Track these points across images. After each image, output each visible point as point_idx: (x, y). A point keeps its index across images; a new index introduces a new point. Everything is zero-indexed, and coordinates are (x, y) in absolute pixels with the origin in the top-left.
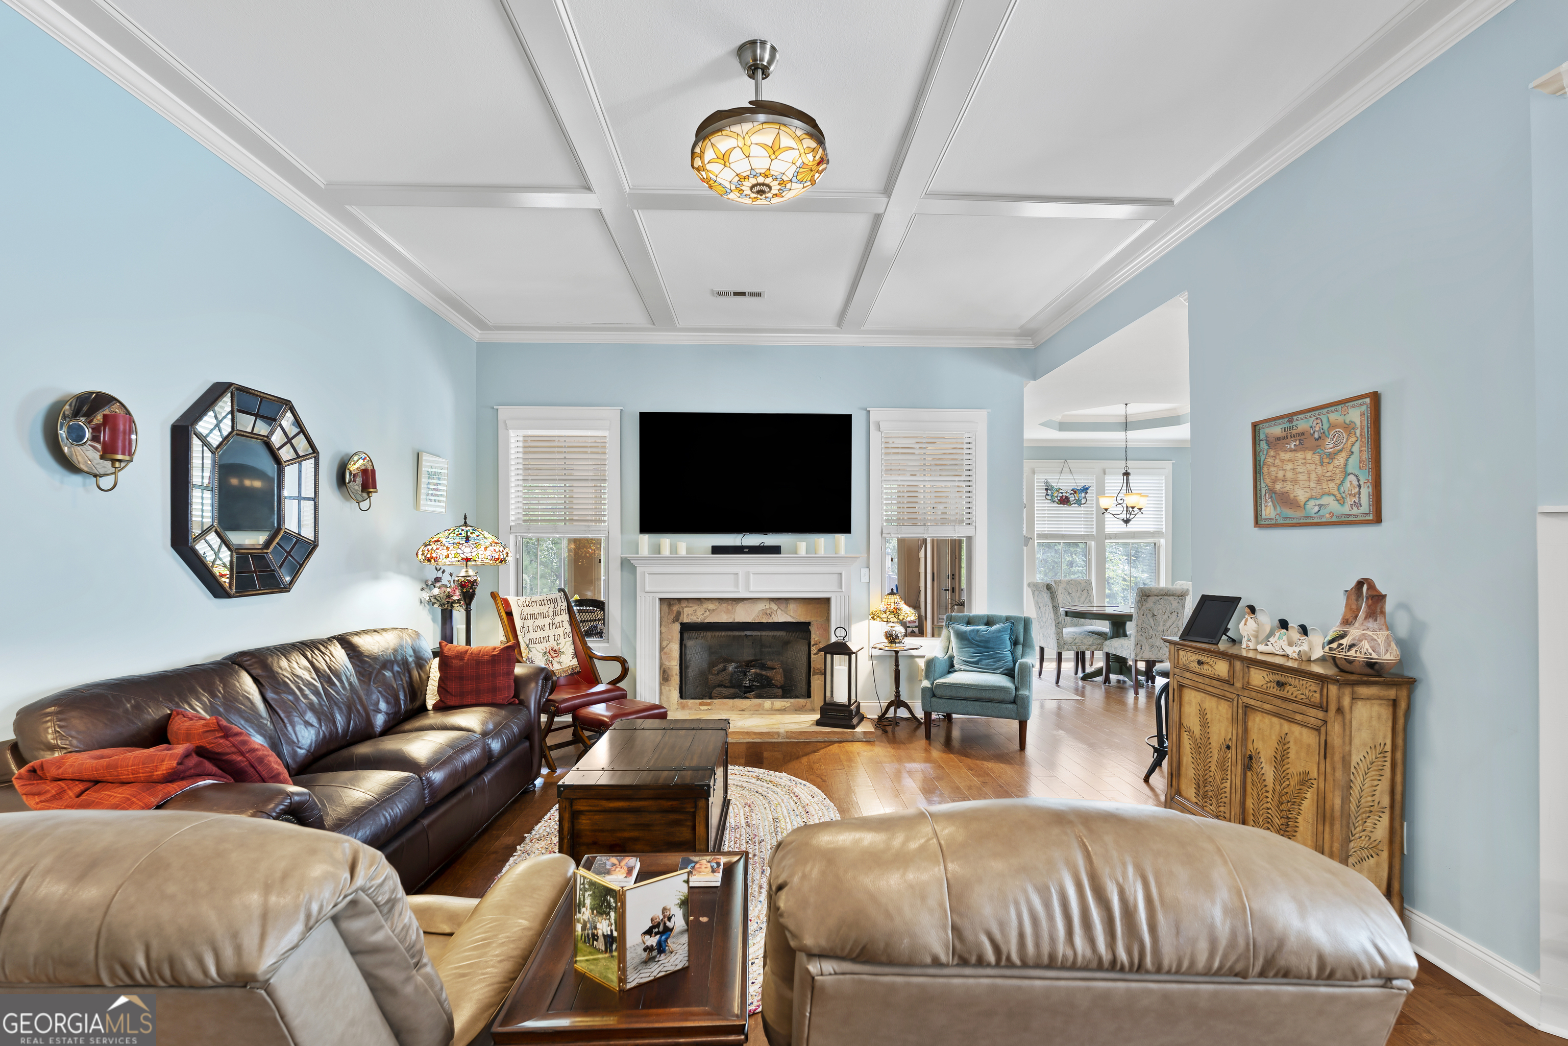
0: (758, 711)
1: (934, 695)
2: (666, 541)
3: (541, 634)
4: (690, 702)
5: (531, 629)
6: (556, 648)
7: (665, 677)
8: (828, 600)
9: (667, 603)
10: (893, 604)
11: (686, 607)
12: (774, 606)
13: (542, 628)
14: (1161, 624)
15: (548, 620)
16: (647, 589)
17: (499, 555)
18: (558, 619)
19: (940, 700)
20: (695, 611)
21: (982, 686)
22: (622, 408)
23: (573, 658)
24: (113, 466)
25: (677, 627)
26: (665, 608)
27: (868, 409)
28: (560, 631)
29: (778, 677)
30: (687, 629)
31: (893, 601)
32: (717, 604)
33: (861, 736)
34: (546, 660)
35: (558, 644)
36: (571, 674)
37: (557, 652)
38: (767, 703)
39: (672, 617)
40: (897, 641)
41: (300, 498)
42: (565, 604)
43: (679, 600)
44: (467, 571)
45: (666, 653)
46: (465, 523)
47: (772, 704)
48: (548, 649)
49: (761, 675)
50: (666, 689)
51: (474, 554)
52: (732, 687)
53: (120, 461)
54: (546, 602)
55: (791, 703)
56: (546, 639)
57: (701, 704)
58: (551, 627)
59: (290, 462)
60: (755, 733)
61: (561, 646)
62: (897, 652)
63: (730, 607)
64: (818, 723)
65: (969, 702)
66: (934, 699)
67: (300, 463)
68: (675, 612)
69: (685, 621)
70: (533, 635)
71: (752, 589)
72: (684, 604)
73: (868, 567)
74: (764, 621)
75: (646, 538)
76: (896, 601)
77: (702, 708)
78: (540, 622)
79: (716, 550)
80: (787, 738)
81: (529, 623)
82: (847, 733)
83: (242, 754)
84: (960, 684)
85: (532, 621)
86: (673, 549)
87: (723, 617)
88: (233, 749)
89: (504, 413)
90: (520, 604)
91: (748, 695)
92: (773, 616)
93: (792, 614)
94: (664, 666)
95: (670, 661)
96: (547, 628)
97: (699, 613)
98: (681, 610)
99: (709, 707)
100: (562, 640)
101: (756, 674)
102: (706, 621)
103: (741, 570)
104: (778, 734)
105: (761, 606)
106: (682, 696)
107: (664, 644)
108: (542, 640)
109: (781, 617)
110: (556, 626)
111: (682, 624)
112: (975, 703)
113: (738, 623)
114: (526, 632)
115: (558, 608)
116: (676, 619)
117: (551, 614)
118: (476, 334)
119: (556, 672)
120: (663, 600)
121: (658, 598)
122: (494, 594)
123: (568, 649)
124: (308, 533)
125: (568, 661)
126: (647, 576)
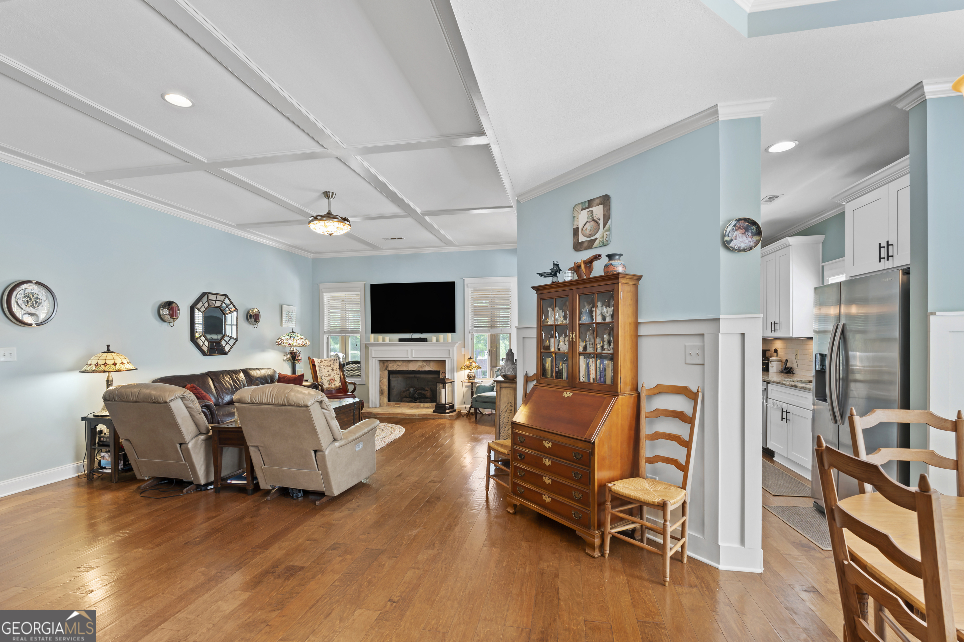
0: (418, 407)
1: (476, 401)
2: (380, 337)
3: (327, 373)
4: (391, 403)
5: (323, 371)
6: (333, 379)
7: (382, 392)
8: (444, 361)
9: (382, 362)
10: (469, 363)
11: (390, 364)
12: (425, 364)
13: (328, 371)
15: (331, 368)
16: (373, 356)
17: (302, 343)
18: (335, 368)
19: (478, 403)
20: (393, 366)
21: (492, 397)
22: (365, 282)
23: (339, 383)
24: (173, 320)
25: (386, 373)
26: (382, 364)
27: (463, 279)
28: (335, 372)
29: (428, 394)
30: (391, 373)
31: (469, 361)
32: (402, 363)
33: (448, 417)
34: (329, 383)
35: (334, 377)
36: (338, 389)
37: (333, 380)
38: (422, 405)
39: (384, 368)
40: (471, 379)
41: (231, 325)
42: (338, 362)
43: (387, 361)
45: (382, 383)
46: (293, 331)
47: (424, 405)
48: (330, 379)
49: (421, 393)
50: (382, 397)
51: (292, 343)
52: (410, 398)
53: (175, 319)
54: (330, 361)
55: (432, 405)
56: (329, 375)
57: (396, 404)
58: (332, 371)
59: (228, 313)
60: (406, 414)
61: (335, 378)
62: (472, 383)
63: (407, 364)
64: (434, 412)
65: (488, 404)
66: (476, 402)
67: (231, 314)
68: (385, 366)
69: (389, 370)
70: (324, 373)
71: (413, 356)
72: (389, 363)
73: (464, 347)
74: (421, 370)
75: (372, 336)
76: (470, 361)
77: (396, 406)
78: (327, 368)
79: (401, 340)
80: (419, 417)
81: (323, 369)
82: (442, 415)
83: (199, 394)
84: (484, 396)
85: (324, 368)
86: (384, 340)
87: (404, 368)
88: (197, 393)
89: (322, 286)
90: (319, 361)
91: (416, 401)
92: (424, 368)
93: (432, 367)
94: (381, 388)
95: (383, 386)
96: (330, 371)
97: (395, 367)
98: (388, 365)
99: (399, 406)
100: (336, 376)
101: (419, 392)
102: (398, 370)
103: (409, 349)
104: (415, 414)
105: (419, 364)
106: (389, 400)
107: (381, 379)
108: (328, 375)
109: (427, 368)
110: (333, 370)
111: (389, 371)
112: (490, 404)
113: (410, 371)
114: (321, 372)
115: (335, 363)
116: (386, 369)
117: (332, 366)
118: (311, 256)
119: (332, 388)
120: (380, 361)
121: (378, 360)
122: (309, 358)
123: (338, 379)
124: (234, 336)
125: (337, 384)
126: (373, 351)
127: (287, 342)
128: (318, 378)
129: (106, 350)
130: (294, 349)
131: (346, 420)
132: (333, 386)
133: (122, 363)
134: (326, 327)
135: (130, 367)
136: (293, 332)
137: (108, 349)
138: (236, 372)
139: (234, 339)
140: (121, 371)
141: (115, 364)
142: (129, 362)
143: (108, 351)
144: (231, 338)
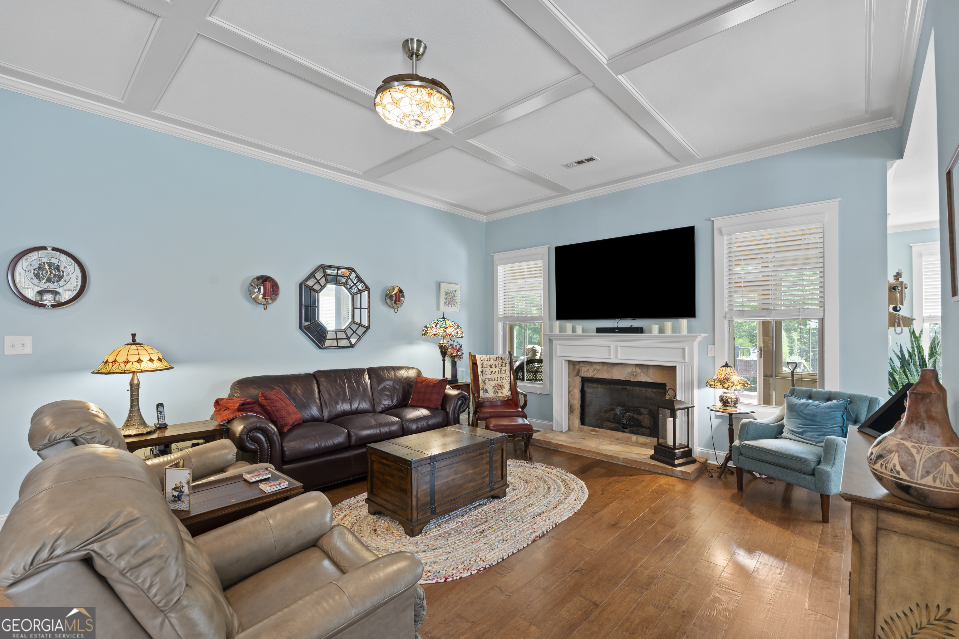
0: (627, 442)
1: (741, 454)
2: (569, 325)
3: (493, 376)
4: (586, 428)
5: (487, 373)
6: (501, 384)
7: (571, 409)
8: (674, 369)
9: (573, 364)
10: (723, 375)
11: (583, 367)
12: (639, 370)
13: (494, 373)
15: (498, 369)
16: (558, 354)
18: (504, 369)
19: (746, 459)
20: (588, 370)
21: (780, 453)
22: (549, 246)
23: (509, 391)
24: (266, 301)
25: (578, 380)
26: (571, 366)
27: (712, 219)
28: (504, 375)
29: (646, 420)
30: (585, 381)
31: (724, 372)
32: (601, 366)
33: (679, 474)
34: (495, 390)
35: (502, 383)
36: (507, 400)
37: (501, 387)
38: (634, 438)
39: (575, 372)
40: (728, 405)
41: (361, 308)
42: (509, 360)
43: (579, 362)
44: (443, 341)
45: (571, 395)
46: (443, 317)
47: (637, 439)
48: (496, 385)
49: (633, 417)
50: (572, 417)
52: (615, 422)
53: (268, 299)
54: (498, 359)
55: (651, 440)
56: (496, 379)
57: (592, 430)
58: (499, 373)
59: (357, 293)
60: (603, 455)
61: (504, 384)
62: (731, 415)
63: (609, 369)
64: (652, 457)
65: (771, 466)
66: (740, 457)
67: (361, 293)
68: (577, 369)
69: (583, 375)
70: (488, 376)
71: (619, 357)
72: (582, 365)
73: (714, 344)
74: (632, 380)
75: (558, 323)
76: (727, 372)
77: (592, 433)
78: (493, 369)
79: (599, 330)
80: (624, 463)
81: (487, 370)
82: (668, 469)
84: (762, 448)
85: (489, 369)
86: (574, 330)
87: (604, 375)
89: (497, 257)
90: (482, 359)
91: (625, 430)
92: (638, 377)
93: (651, 377)
94: (571, 403)
95: (574, 400)
96: (497, 373)
97: (591, 371)
98: (580, 369)
99: (596, 433)
100: (505, 381)
101: (629, 416)
102: (595, 377)
103: (612, 344)
104: (618, 458)
105: (630, 369)
106: (583, 422)
107: (571, 389)
108: (494, 380)
109: (643, 378)
110: (501, 372)
111: (582, 378)
112: (776, 467)
113: (615, 379)
114: (484, 374)
115: (505, 363)
116: (578, 374)
117: (500, 366)
118: (484, 219)
119: (499, 398)
120: (569, 361)
121: (566, 361)
122: (470, 353)
123: (507, 386)
124: (365, 323)
125: (506, 392)
126: (558, 346)
127: (431, 331)
128: (480, 383)
129: (130, 340)
130: (445, 342)
131: (470, 472)
132: (500, 395)
134: (501, 312)
137: (134, 340)
138: (359, 372)
139: (364, 326)
140: (145, 371)
142: (161, 357)
143: (134, 342)
144: (360, 326)
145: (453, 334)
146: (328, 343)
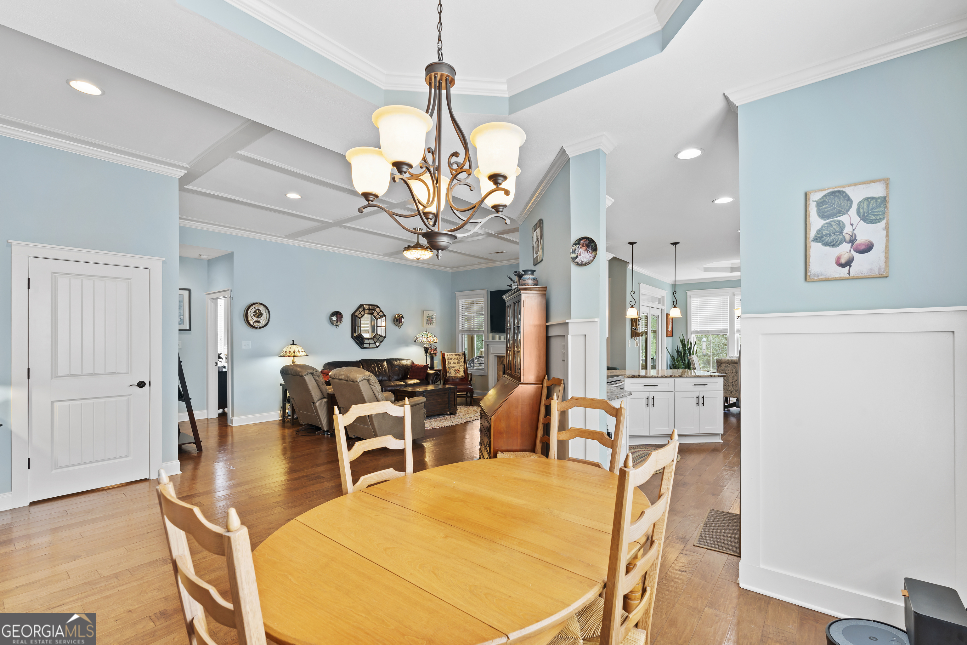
2: (497, 336)
3: (454, 365)
5: (451, 363)
6: (459, 369)
13: (455, 363)
14: (731, 378)
15: (457, 361)
16: (491, 352)
18: (461, 361)
22: (486, 290)
25: (502, 366)
26: (498, 359)
28: (461, 364)
34: (455, 373)
36: (462, 378)
37: (459, 371)
41: (381, 327)
42: (463, 356)
43: (502, 356)
45: (499, 375)
48: (456, 370)
53: (338, 323)
54: (457, 355)
56: (456, 366)
59: (379, 318)
67: (381, 318)
68: (501, 361)
70: (452, 365)
72: (504, 358)
75: (491, 335)
78: (455, 361)
81: (451, 361)
86: (499, 338)
89: (459, 294)
90: (448, 355)
96: (457, 363)
98: (503, 360)
100: (461, 367)
107: (498, 372)
110: (459, 363)
111: (504, 365)
114: (449, 364)
115: (461, 358)
116: (502, 363)
117: (458, 359)
118: (450, 270)
119: (458, 377)
120: (498, 356)
121: (495, 356)
122: (441, 352)
123: (462, 370)
124: (383, 335)
125: (462, 374)
126: (491, 348)
127: (420, 339)
128: (447, 368)
129: (292, 343)
130: (427, 345)
131: (440, 400)
132: (458, 375)
133: (299, 352)
134: (460, 327)
135: (304, 354)
136: (426, 331)
137: (293, 343)
138: (382, 361)
139: (383, 337)
140: (297, 356)
141: (294, 352)
142: (303, 351)
143: (293, 344)
144: (381, 336)
145: (431, 341)
146: (365, 346)
